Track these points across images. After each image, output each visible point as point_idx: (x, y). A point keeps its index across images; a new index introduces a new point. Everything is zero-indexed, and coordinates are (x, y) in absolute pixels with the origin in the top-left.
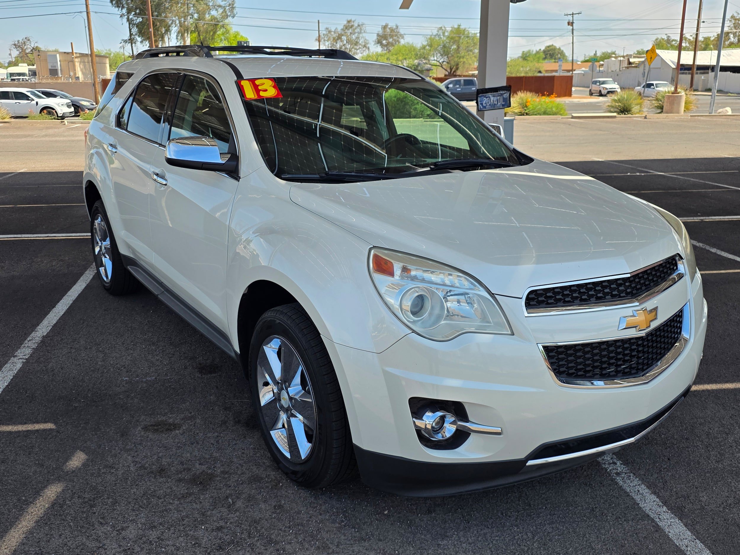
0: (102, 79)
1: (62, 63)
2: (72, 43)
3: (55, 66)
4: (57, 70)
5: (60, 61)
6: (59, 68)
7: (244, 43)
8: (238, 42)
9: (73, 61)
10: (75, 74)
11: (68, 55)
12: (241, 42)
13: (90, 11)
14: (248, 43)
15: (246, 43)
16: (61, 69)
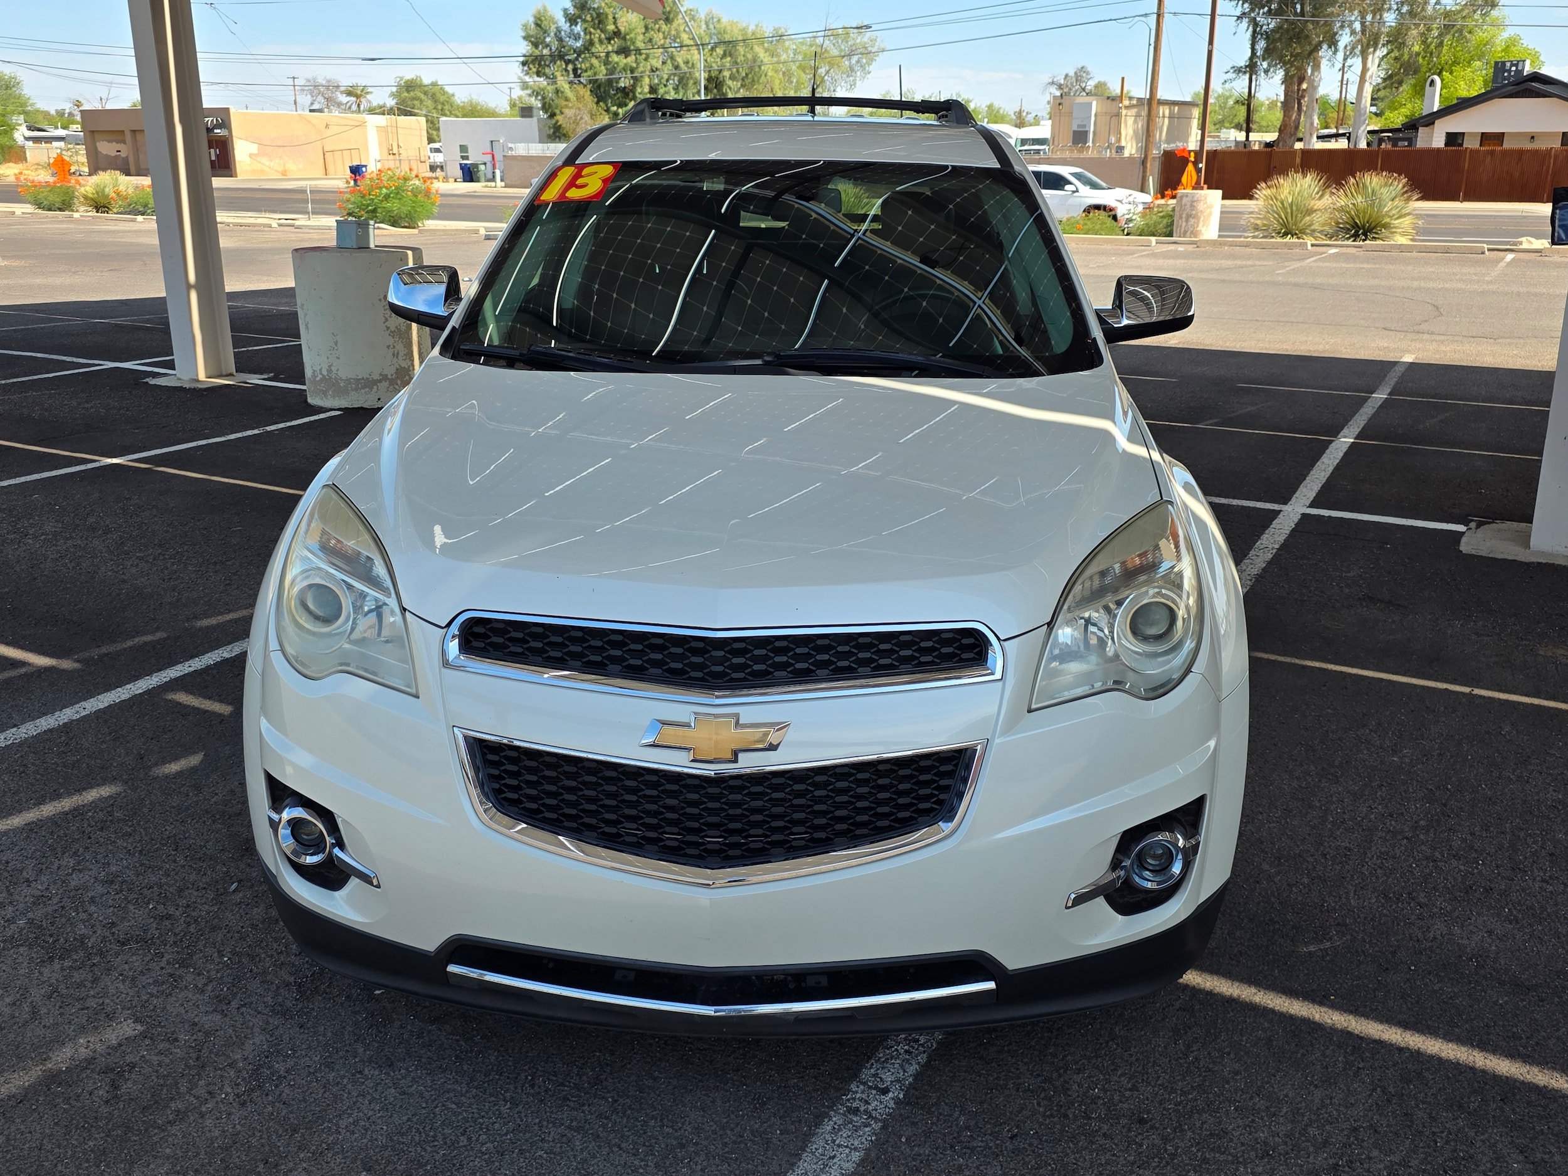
0: (1165, 151)
1: (1099, 118)
2: (1123, 79)
3: (1085, 126)
4: (1086, 133)
5: (1096, 115)
6: (1092, 129)
7: (1512, 65)
8: (1496, 63)
9: (1118, 115)
10: (1119, 140)
11: (1114, 103)
12: (1504, 63)
13: (1166, 11)
14: (1521, 64)
15: (1516, 65)
16: (1094, 132)
